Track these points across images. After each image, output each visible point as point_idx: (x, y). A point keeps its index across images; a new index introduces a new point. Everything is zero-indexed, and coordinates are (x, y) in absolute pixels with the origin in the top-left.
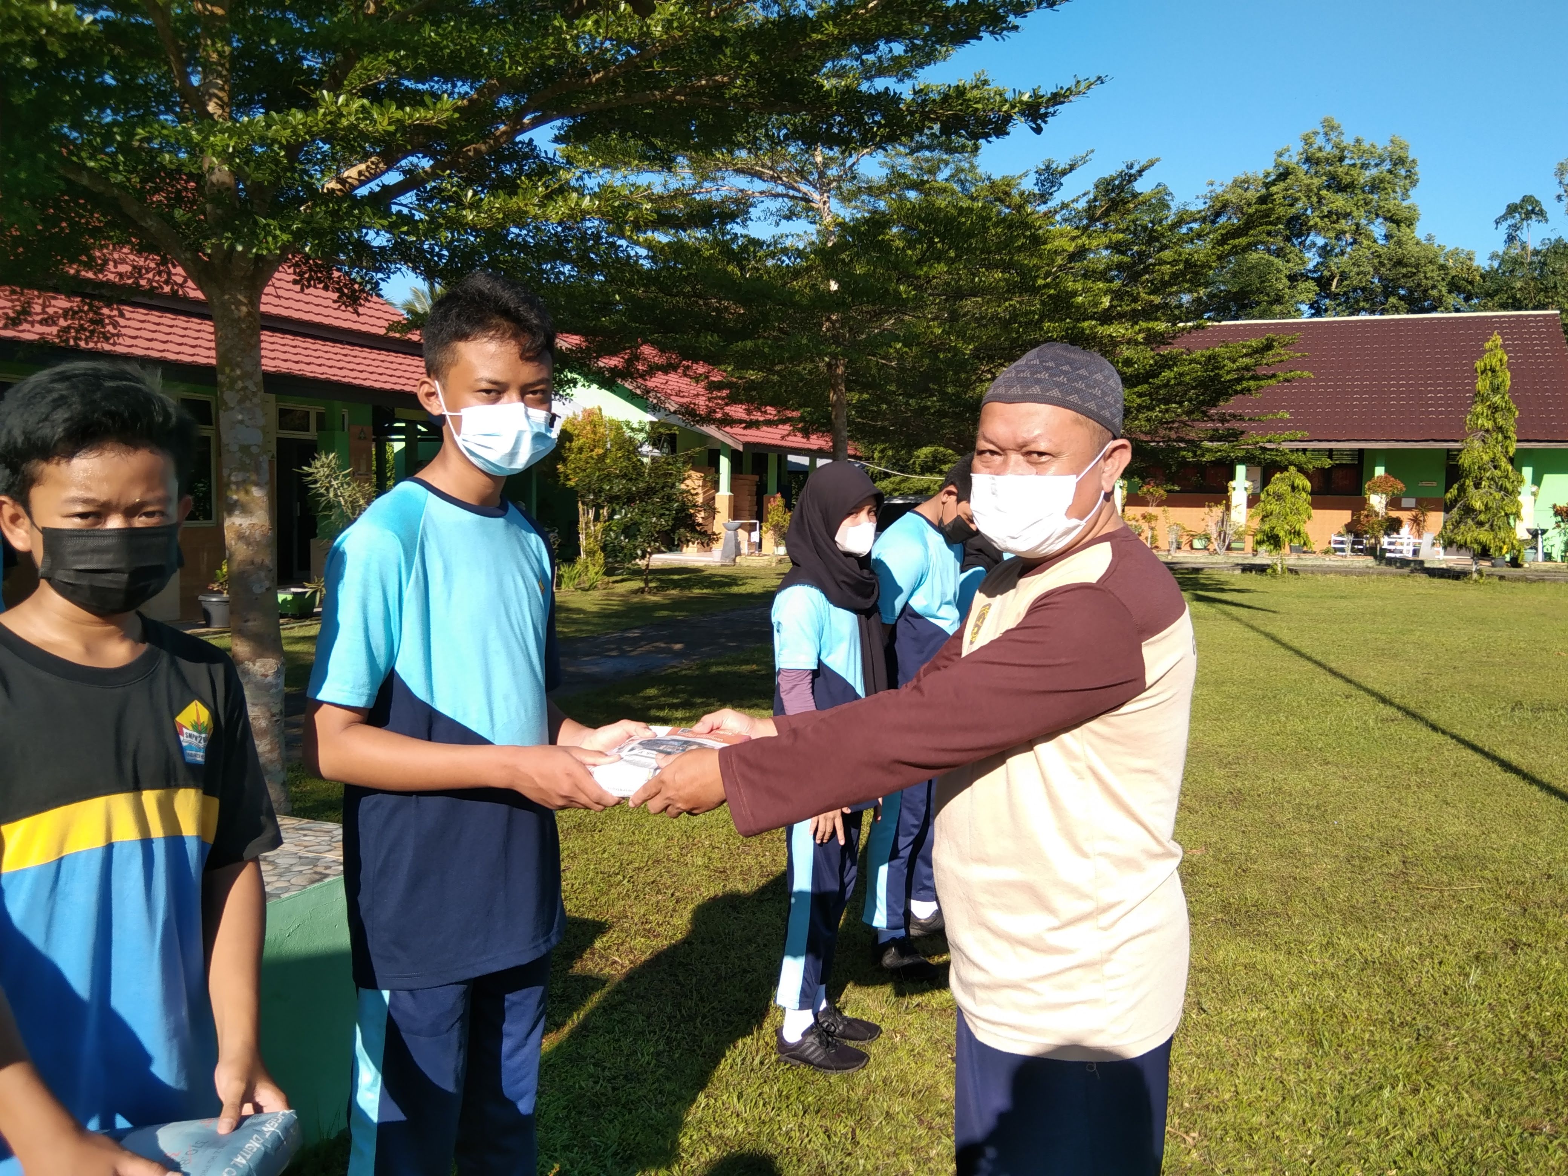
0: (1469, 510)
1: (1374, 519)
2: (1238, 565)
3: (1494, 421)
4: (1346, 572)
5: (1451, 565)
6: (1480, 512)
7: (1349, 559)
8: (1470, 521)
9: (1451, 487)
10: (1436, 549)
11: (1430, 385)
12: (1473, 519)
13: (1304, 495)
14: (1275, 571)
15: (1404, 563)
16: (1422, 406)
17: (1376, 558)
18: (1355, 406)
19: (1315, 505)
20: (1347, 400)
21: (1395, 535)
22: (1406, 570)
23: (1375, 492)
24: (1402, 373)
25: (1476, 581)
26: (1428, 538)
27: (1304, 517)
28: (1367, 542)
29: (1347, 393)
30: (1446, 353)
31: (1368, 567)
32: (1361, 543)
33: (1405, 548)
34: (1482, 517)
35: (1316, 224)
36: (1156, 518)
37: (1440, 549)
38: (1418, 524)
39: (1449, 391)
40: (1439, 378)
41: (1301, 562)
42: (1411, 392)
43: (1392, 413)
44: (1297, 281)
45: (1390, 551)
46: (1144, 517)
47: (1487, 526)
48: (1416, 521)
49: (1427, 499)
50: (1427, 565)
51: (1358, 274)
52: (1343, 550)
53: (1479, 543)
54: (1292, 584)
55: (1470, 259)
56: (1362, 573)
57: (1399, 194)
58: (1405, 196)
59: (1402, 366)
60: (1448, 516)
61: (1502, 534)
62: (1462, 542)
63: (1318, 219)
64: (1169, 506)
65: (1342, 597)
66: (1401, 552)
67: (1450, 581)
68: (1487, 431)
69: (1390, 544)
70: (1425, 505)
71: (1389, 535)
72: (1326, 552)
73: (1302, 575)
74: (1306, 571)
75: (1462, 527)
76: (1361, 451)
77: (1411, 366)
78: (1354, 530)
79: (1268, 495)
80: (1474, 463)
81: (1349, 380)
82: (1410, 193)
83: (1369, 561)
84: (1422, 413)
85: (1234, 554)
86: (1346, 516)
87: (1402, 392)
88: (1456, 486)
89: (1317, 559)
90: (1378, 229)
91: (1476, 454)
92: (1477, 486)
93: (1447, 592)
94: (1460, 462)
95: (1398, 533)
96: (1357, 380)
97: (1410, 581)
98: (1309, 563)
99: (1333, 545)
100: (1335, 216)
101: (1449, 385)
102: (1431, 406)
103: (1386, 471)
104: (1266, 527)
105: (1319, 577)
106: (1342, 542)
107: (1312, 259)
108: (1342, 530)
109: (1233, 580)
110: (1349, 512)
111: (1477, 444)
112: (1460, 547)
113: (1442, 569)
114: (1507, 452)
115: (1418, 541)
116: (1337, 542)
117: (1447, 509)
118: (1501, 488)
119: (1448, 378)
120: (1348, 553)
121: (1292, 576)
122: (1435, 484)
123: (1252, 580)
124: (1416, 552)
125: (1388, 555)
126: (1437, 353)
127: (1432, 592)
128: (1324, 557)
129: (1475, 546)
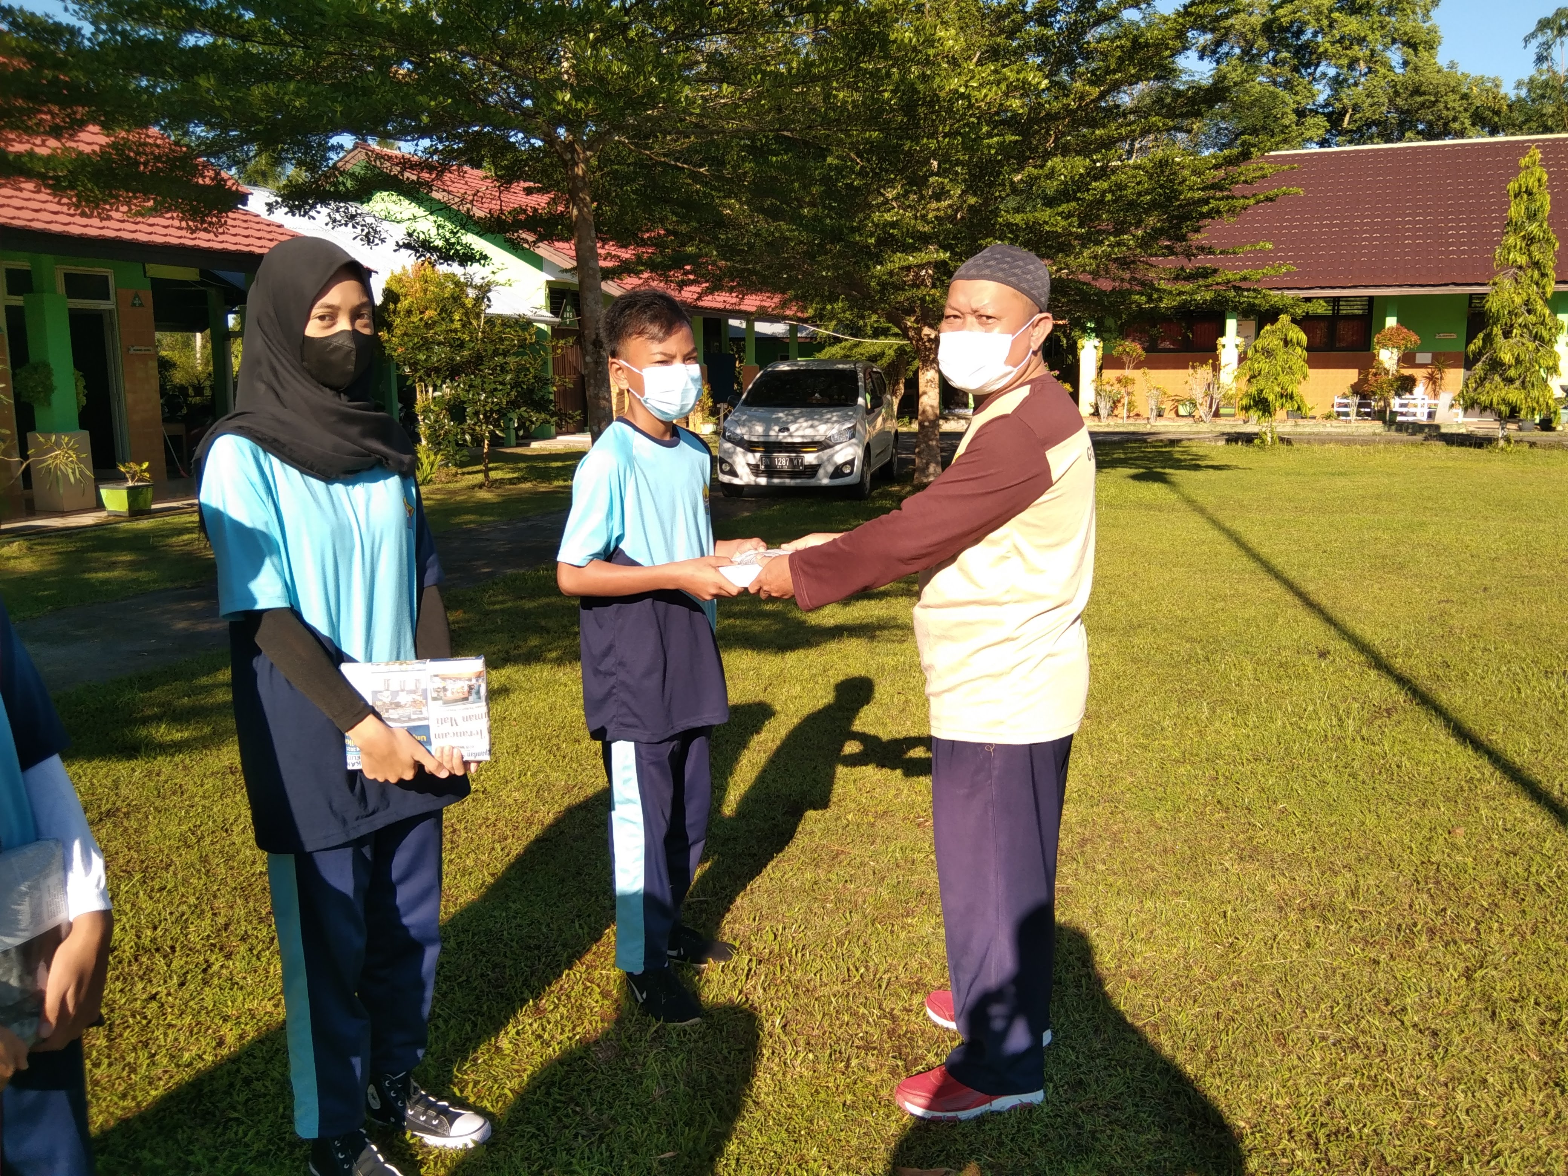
0: (1496, 365)
1: (1383, 378)
2: (1223, 434)
3: (1530, 256)
4: (1348, 441)
5: (1471, 429)
6: (1510, 367)
7: (1354, 424)
8: (1497, 378)
9: (1475, 337)
10: (1454, 410)
11: (1452, 221)
12: (1501, 375)
13: (1299, 350)
14: (1263, 441)
15: (1417, 428)
16: (1441, 245)
17: (1385, 422)
18: (1364, 247)
19: (1313, 363)
20: (1355, 240)
21: (1408, 396)
22: (1420, 437)
23: (1385, 346)
24: (1419, 207)
25: (1502, 449)
26: (1446, 398)
27: (1298, 376)
28: (1376, 405)
29: (1356, 232)
30: (1470, 183)
31: (1374, 434)
32: (1368, 405)
33: (1418, 410)
34: (1512, 373)
35: (1326, 51)
36: (1133, 382)
37: (1459, 411)
38: (1434, 383)
39: (1474, 227)
40: (1462, 213)
41: (1299, 430)
42: (1429, 229)
43: (1407, 254)
44: (1305, 117)
45: (1402, 414)
46: (1119, 381)
47: (1518, 383)
48: (1431, 379)
49: (1444, 354)
50: (1443, 430)
51: (1371, 106)
52: (1347, 414)
53: (1508, 404)
54: (1284, 458)
55: (1497, 86)
56: (1367, 441)
57: (1420, 16)
58: (1426, 16)
59: (1419, 200)
60: (1469, 373)
61: (1535, 393)
62: (1487, 403)
63: (1328, 45)
64: (1149, 368)
65: (1340, 474)
66: (1415, 415)
67: (1471, 450)
68: (1520, 268)
69: (1402, 405)
70: (1442, 361)
71: (1400, 396)
72: (1328, 417)
73: (1296, 446)
74: (1300, 441)
75: (1487, 385)
76: (1371, 298)
77: (1429, 200)
78: (1361, 391)
79: (1256, 351)
80: (1503, 307)
81: (1357, 217)
82: (1431, 14)
83: (1377, 426)
84: (1442, 253)
85: (1222, 421)
86: (1352, 375)
87: (1419, 229)
88: (1481, 335)
89: (1316, 425)
90: (1395, 56)
91: (1506, 295)
92: (1507, 334)
93: (1469, 465)
94: (1487, 306)
95: (1411, 393)
96: (1367, 217)
97: (1424, 451)
98: (1308, 430)
99: (1336, 409)
100: (1346, 41)
101: (1473, 220)
102: (1452, 244)
103: (1398, 321)
104: (1253, 390)
105: (1316, 447)
106: (1346, 406)
107: (1322, 92)
108: (1348, 391)
109: (1213, 454)
110: (1356, 371)
111: (1507, 283)
112: (1484, 409)
113: (1462, 435)
114: (1544, 293)
115: (1433, 402)
116: (1340, 405)
117: (1469, 364)
118: (1536, 337)
119: (1472, 212)
120: (1353, 417)
121: (1284, 447)
122: (1454, 336)
123: (1238, 454)
124: (1431, 415)
125: (1399, 419)
126: (1460, 184)
127: (1450, 464)
128: (1325, 422)
129: (1503, 408)
